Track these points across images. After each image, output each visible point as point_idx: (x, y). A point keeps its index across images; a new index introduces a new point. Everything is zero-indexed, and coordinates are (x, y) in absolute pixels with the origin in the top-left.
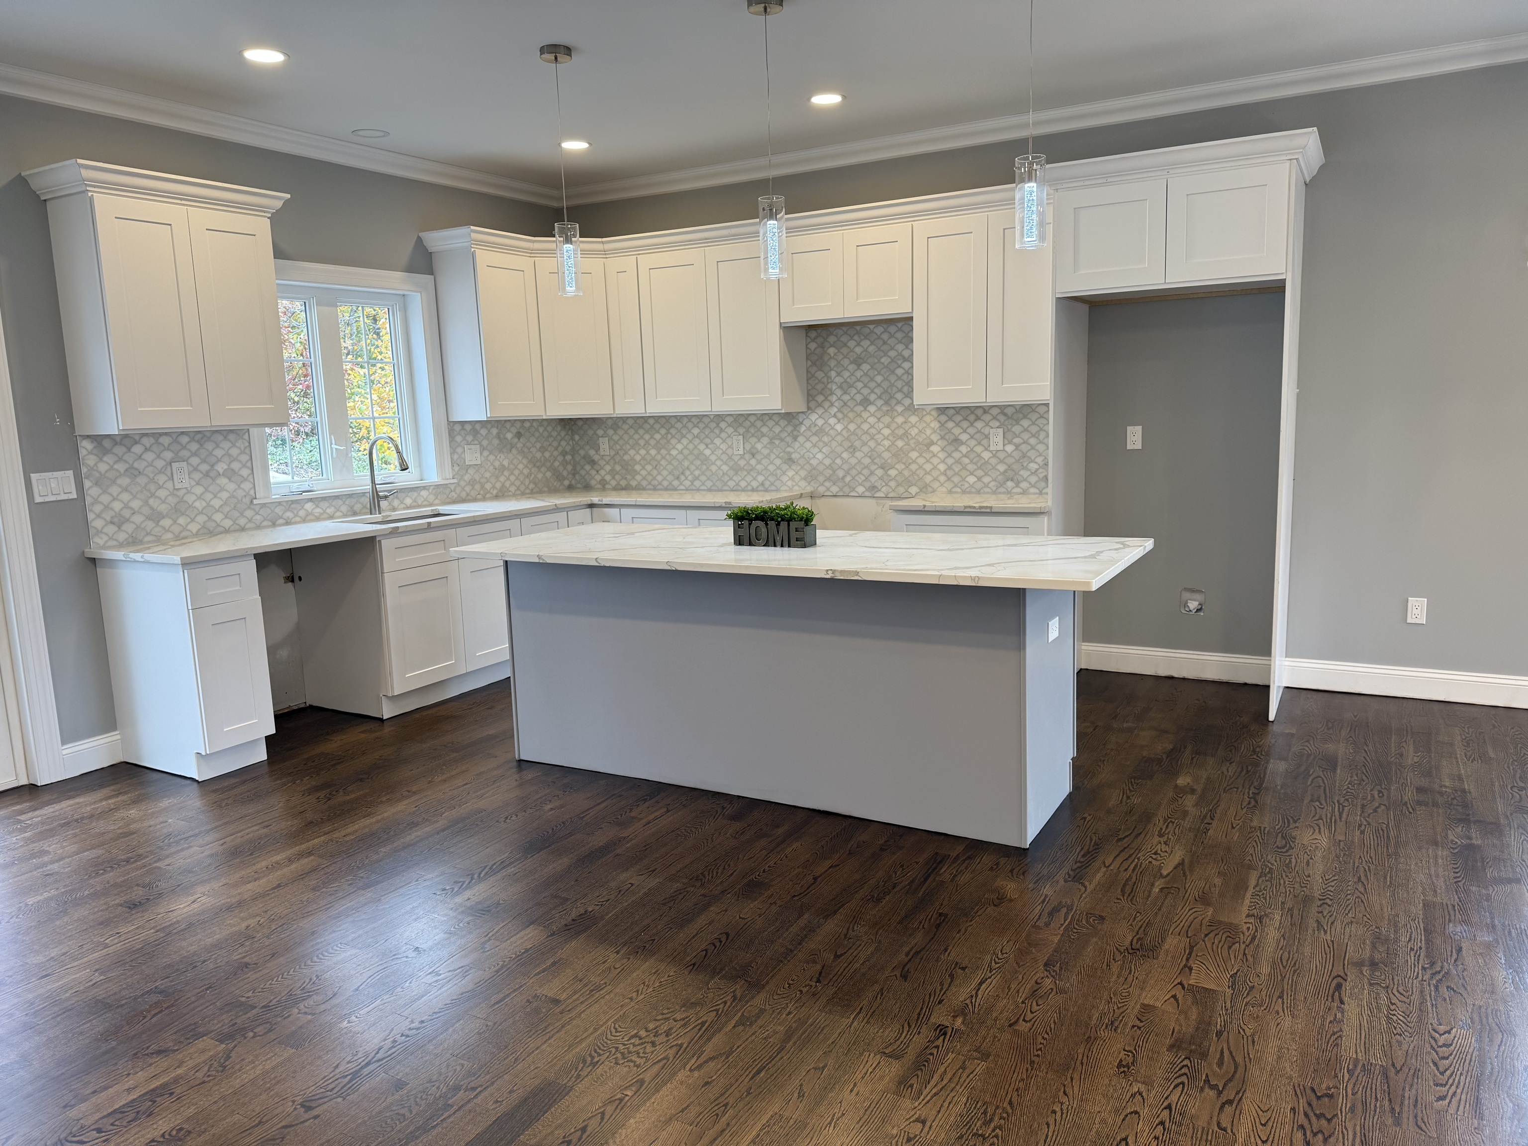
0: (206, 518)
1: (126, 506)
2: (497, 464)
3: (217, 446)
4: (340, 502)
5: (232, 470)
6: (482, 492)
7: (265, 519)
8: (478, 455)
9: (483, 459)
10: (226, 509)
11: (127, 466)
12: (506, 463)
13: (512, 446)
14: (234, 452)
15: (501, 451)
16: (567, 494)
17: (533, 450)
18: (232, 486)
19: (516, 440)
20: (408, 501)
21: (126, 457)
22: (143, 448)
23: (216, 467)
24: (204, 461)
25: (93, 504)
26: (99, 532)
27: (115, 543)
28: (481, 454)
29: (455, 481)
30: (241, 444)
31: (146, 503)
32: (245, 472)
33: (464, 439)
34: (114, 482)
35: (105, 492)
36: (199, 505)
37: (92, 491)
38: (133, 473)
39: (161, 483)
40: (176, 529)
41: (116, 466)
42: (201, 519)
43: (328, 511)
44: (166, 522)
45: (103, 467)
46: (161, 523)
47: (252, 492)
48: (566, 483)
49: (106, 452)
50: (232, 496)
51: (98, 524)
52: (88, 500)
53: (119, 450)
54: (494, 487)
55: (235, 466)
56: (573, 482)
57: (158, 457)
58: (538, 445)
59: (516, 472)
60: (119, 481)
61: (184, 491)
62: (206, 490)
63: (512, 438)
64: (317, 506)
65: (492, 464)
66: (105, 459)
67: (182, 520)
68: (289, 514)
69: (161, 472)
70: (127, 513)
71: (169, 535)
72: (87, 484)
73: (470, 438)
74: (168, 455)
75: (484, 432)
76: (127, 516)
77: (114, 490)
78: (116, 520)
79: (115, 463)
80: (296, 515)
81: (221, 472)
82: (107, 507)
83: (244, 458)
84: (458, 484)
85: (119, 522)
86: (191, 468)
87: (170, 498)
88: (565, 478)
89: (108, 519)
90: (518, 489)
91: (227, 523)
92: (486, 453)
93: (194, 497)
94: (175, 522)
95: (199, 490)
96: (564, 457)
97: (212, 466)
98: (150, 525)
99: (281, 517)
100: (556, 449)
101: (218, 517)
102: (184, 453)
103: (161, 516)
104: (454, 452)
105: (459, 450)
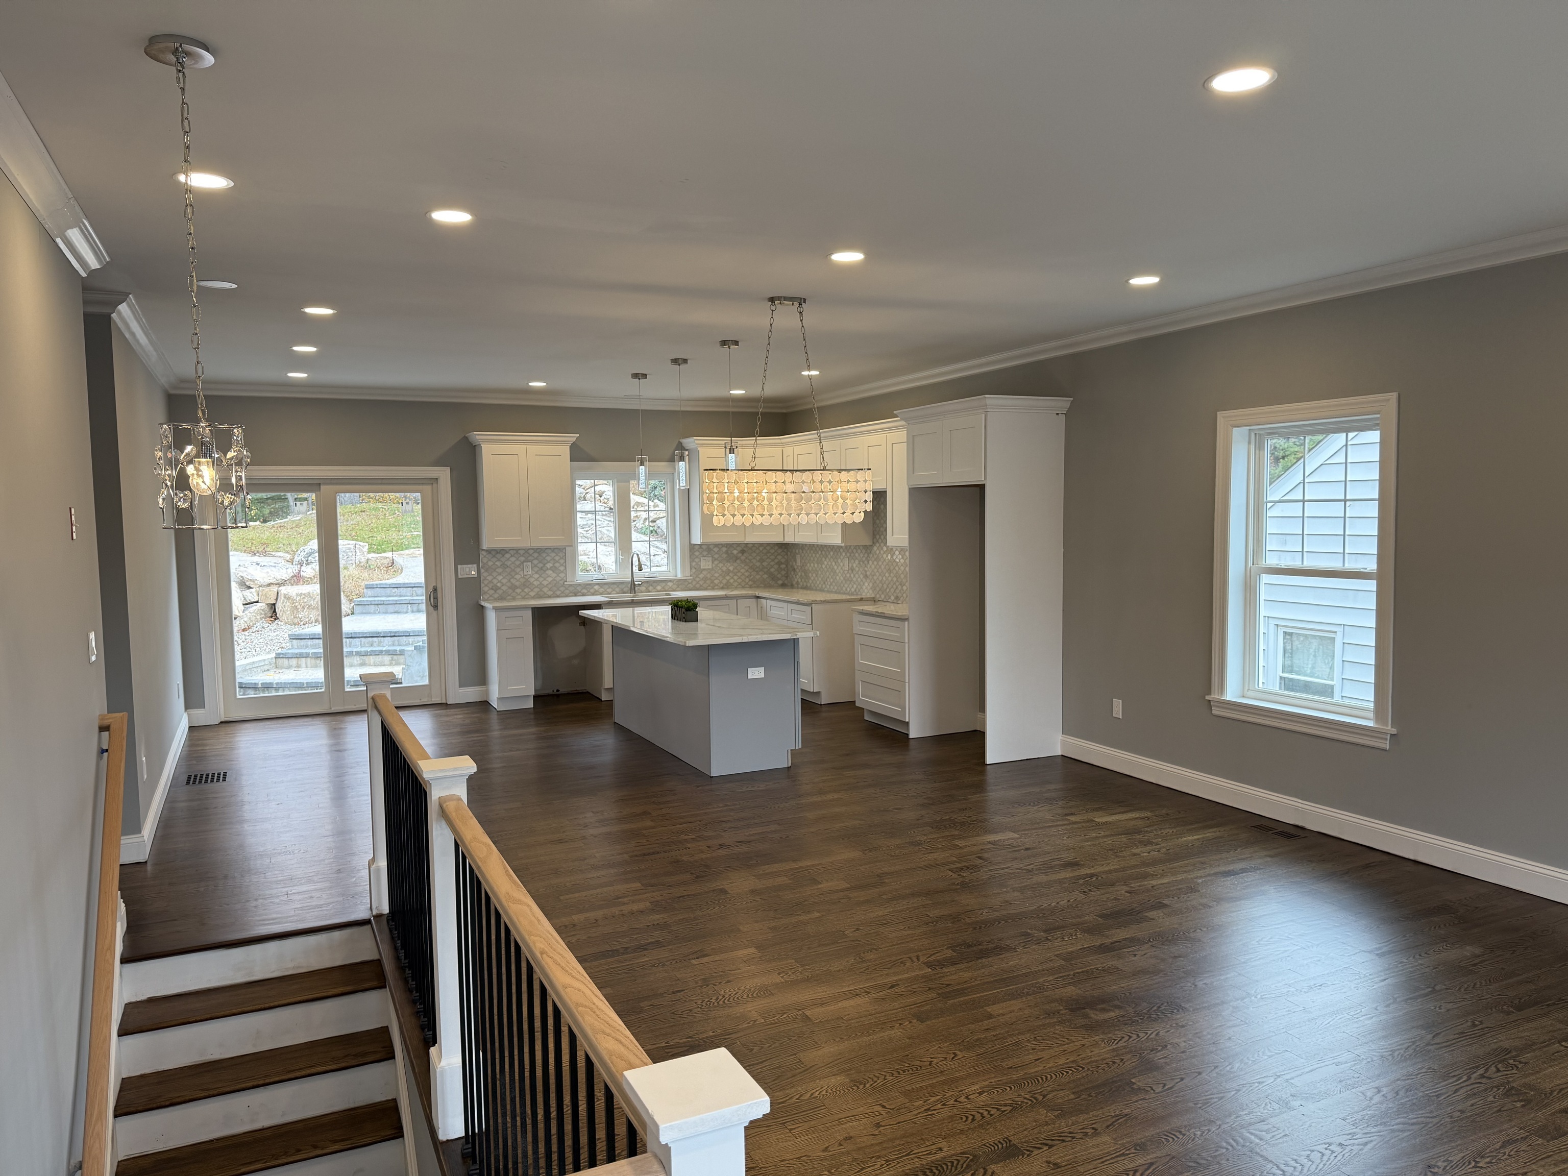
0: (539, 590)
1: (500, 582)
2: (724, 569)
3: (548, 555)
4: (615, 586)
5: (555, 567)
6: (711, 585)
7: (571, 592)
8: (710, 563)
9: (714, 565)
10: (550, 586)
11: (502, 563)
12: (731, 568)
13: (737, 558)
14: (557, 558)
15: (728, 561)
16: (780, 590)
17: (754, 561)
18: (554, 575)
19: (740, 555)
20: (659, 588)
21: (501, 559)
22: (510, 555)
23: (546, 565)
24: (540, 562)
25: (484, 580)
26: (485, 593)
27: (490, 599)
28: (713, 563)
29: (691, 578)
30: (561, 554)
31: (509, 581)
32: (562, 568)
33: (701, 554)
34: (495, 570)
35: (490, 575)
36: (536, 583)
37: (484, 574)
38: (504, 566)
39: (517, 572)
40: (523, 594)
41: (496, 563)
42: (537, 590)
43: (608, 590)
44: (518, 591)
45: (490, 563)
46: (516, 591)
47: (565, 579)
48: (780, 582)
49: (493, 556)
50: (554, 580)
51: (486, 589)
52: (482, 578)
53: (499, 556)
54: (721, 582)
55: (557, 565)
56: (786, 582)
57: (517, 559)
58: (758, 558)
59: (739, 574)
60: (497, 570)
61: (529, 576)
62: (540, 576)
63: (737, 553)
64: (601, 587)
65: (720, 569)
66: (492, 560)
67: (526, 590)
68: (585, 591)
69: (518, 566)
70: (499, 585)
71: (519, 597)
72: (482, 571)
73: (705, 553)
74: (522, 559)
75: (716, 550)
77: (495, 574)
78: (494, 588)
80: (589, 591)
81: (549, 567)
82: (491, 582)
83: (562, 561)
84: (694, 579)
86: (533, 565)
87: (521, 579)
88: (779, 579)
89: (491, 587)
90: (740, 584)
91: (550, 593)
92: (716, 562)
93: (534, 579)
94: (523, 591)
95: (536, 576)
96: (779, 565)
97: (544, 565)
98: (510, 591)
99: (580, 592)
100: (773, 560)
101: (545, 590)
102: (530, 558)
103: (516, 587)
104: (693, 561)
105: (697, 560)
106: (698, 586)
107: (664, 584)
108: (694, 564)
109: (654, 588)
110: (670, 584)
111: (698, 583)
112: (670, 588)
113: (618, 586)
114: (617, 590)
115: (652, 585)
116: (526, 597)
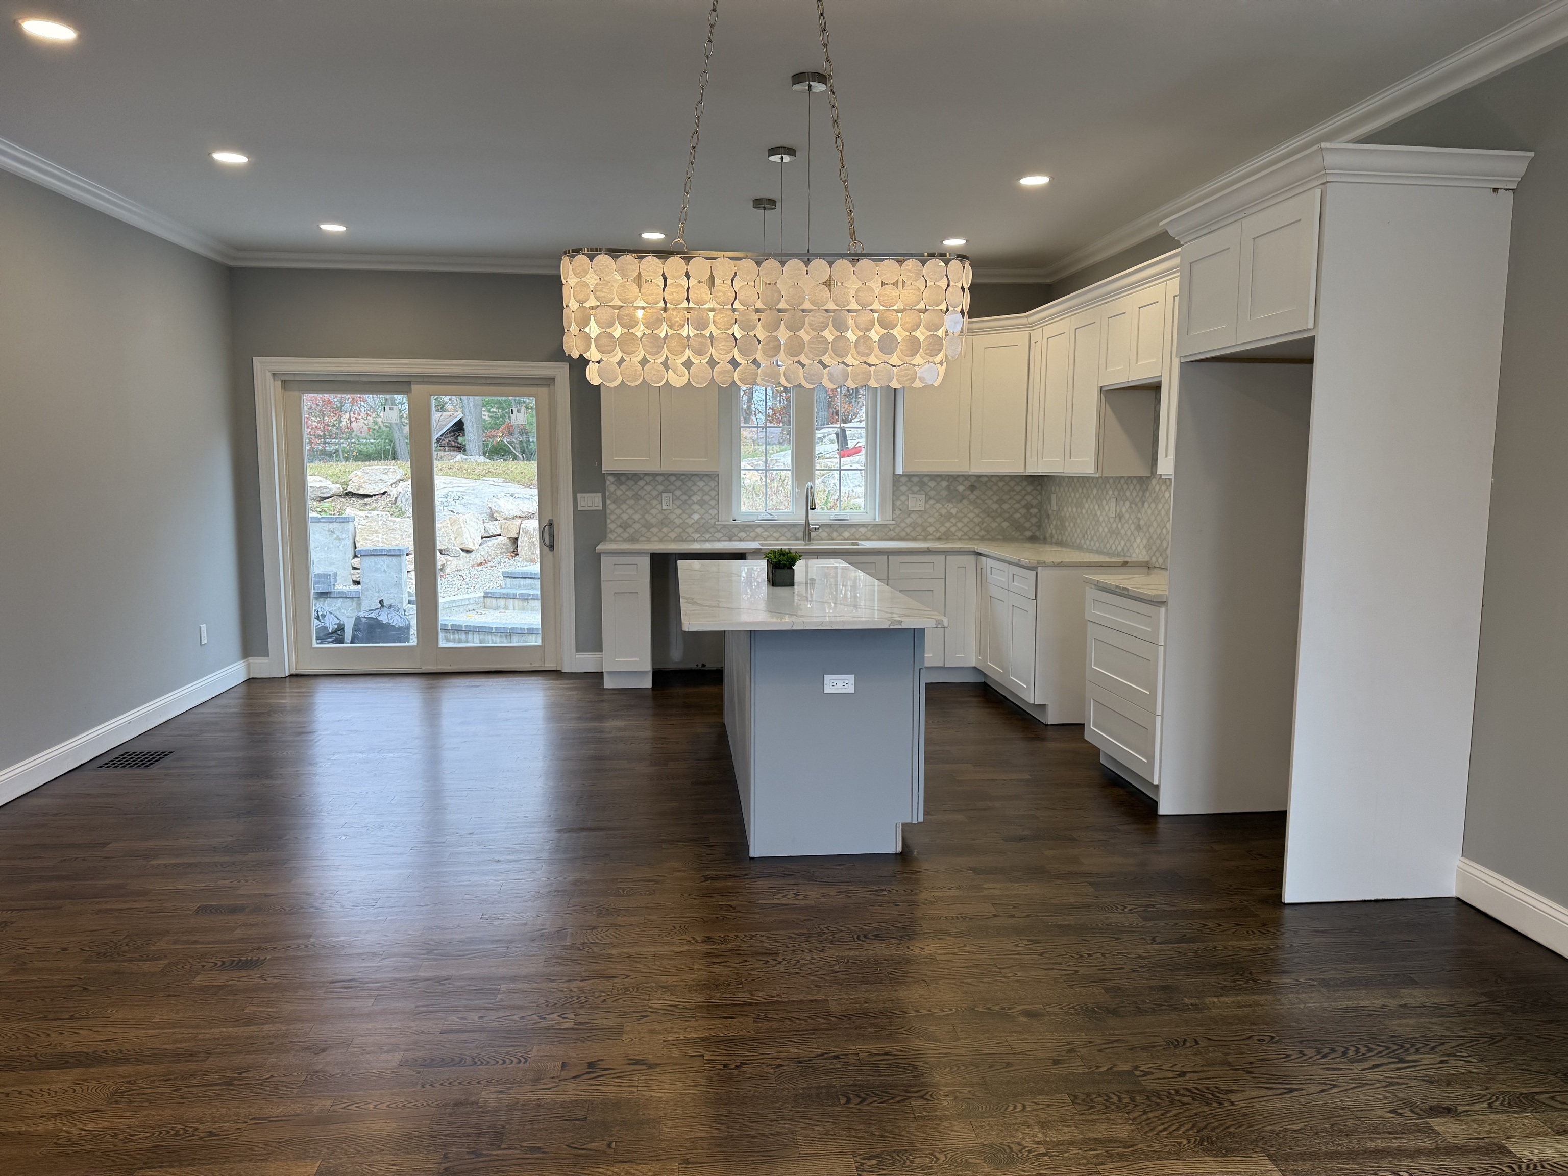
0: (681, 530)
1: (630, 518)
2: (943, 511)
3: (695, 485)
4: (785, 530)
5: (704, 500)
6: (923, 534)
7: (724, 536)
8: (923, 503)
9: (928, 506)
10: (696, 526)
11: (634, 493)
12: (954, 511)
13: (964, 497)
14: (707, 489)
15: (949, 501)
16: (1028, 545)
17: (989, 502)
18: (703, 511)
19: (969, 492)
20: (846, 534)
21: (633, 488)
22: (645, 483)
23: (692, 498)
24: (684, 493)
25: (610, 514)
26: (612, 531)
27: (621, 539)
28: (926, 502)
29: (894, 522)
30: (713, 484)
31: (643, 516)
32: (713, 503)
33: (909, 489)
34: (624, 502)
35: (618, 507)
36: (678, 521)
37: (611, 507)
38: (637, 497)
39: (654, 505)
40: (661, 535)
42: (678, 530)
43: (775, 535)
44: (654, 530)
45: (619, 493)
46: (651, 530)
47: (716, 517)
48: (1028, 534)
49: (622, 483)
50: (702, 518)
51: (612, 526)
52: (608, 511)
53: (630, 483)
54: (937, 531)
55: (707, 498)
56: (1038, 534)
57: (654, 489)
58: (995, 498)
59: (966, 520)
60: (628, 502)
61: (669, 512)
62: (684, 512)
63: (964, 490)
64: (767, 531)
65: (937, 511)
66: (621, 488)
67: (665, 530)
69: (655, 498)
70: (630, 522)
71: (656, 538)
72: (608, 502)
73: (916, 489)
74: (661, 488)
75: (932, 484)
76: (631, 523)
77: (624, 507)
78: (623, 525)
79: (627, 490)
80: (748, 536)
81: (695, 501)
82: (619, 517)
83: (713, 493)
84: (898, 525)
85: (625, 526)
86: (674, 497)
87: (659, 515)
88: (1026, 529)
89: (619, 524)
90: (965, 534)
92: (932, 502)
93: (675, 516)
94: (660, 530)
95: (679, 512)
96: (1028, 509)
97: (690, 497)
98: (644, 530)
99: (736, 536)
100: (1018, 502)
101: (690, 531)
102: (671, 487)
103: (652, 526)
104: (898, 499)
105: (903, 498)
106: (903, 534)
107: (854, 530)
108: (898, 503)
109: (840, 535)
110: (863, 530)
111: (903, 530)
112: (863, 535)
113: (788, 530)
114: (788, 535)
115: (836, 531)
116: (665, 538)
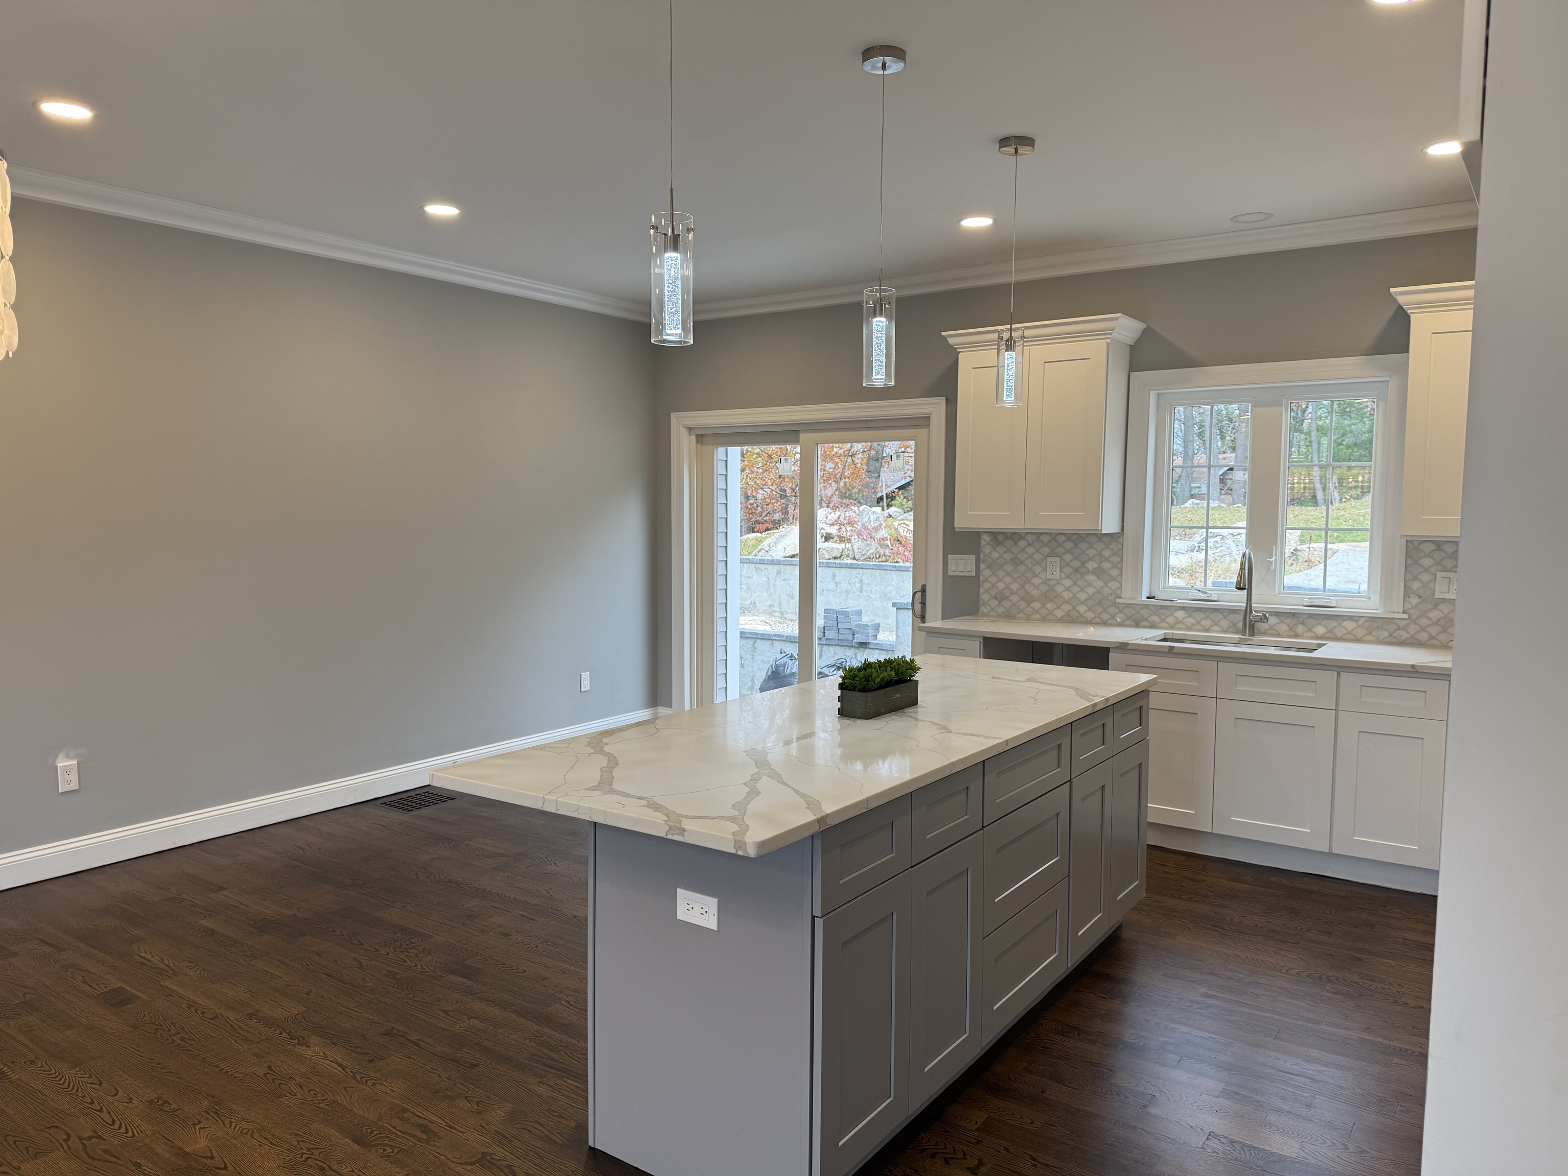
0: (1070, 607)
1: (1007, 587)
3: (1091, 546)
4: (1220, 616)
5: (1102, 569)
7: (1128, 619)
10: (1090, 603)
11: (1013, 556)
14: (1106, 553)
18: (1099, 583)
21: (1013, 550)
22: (1027, 544)
23: (1087, 565)
24: (1076, 558)
25: (984, 582)
26: (985, 604)
27: (995, 614)
30: (1114, 546)
31: (1022, 587)
32: (1114, 572)
33: (1438, 563)
34: (1001, 567)
35: (994, 574)
36: (1066, 595)
37: (986, 573)
38: (1016, 562)
39: (1037, 573)
40: (1044, 612)
41: (1004, 556)
42: (1066, 607)
43: (1203, 623)
44: (1036, 605)
45: (995, 555)
46: (1032, 605)
47: (1118, 592)
49: (999, 544)
50: (1099, 592)
51: (985, 597)
52: (981, 578)
53: (1009, 543)
55: (1106, 565)
57: (1038, 551)
60: (1005, 567)
61: (1055, 582)
62: (1075, 583)
64: (1190, 616)
66: (998, 549)
67: (1049, 606)
68: (1154, 618)
69: (1038, 563)
70: (1007, 593)
71: (1037, 616)
72: (982, 566)
74: (1046, 550)
76: (1007, 595)
77: (1001, 573)
79: (1004, 553)
80: (1163, 621)
81: (1091, 569)
82: (994, 586)
83: (1116, 559)
84: (1414, 621)
85: (1000, 598)
86: (1063, 563)
87: (1042, 586)
89: (993, 594)
91: (1090, 615)
93: (1063, 588)
94: (1043, 606)
95: (1067, 583)
97: (1083, 563)
98: (1023, 604)
99: (1146, 620)
101: (1082, 609)
102: (1060, 550)
103: (1033, 599)
104: (1415, 578)
105: (1425, 577)
106: (1423, 637)
107: (1333, 624)
108: (1416, 585)
109: (1310, 630)
110: (1350, 625)
111: (1423, 629)
112: (1349, 633)
113: (1225, 618)
114: (1224, 623)
115: (1303, 623)
116: (1050, 617)
